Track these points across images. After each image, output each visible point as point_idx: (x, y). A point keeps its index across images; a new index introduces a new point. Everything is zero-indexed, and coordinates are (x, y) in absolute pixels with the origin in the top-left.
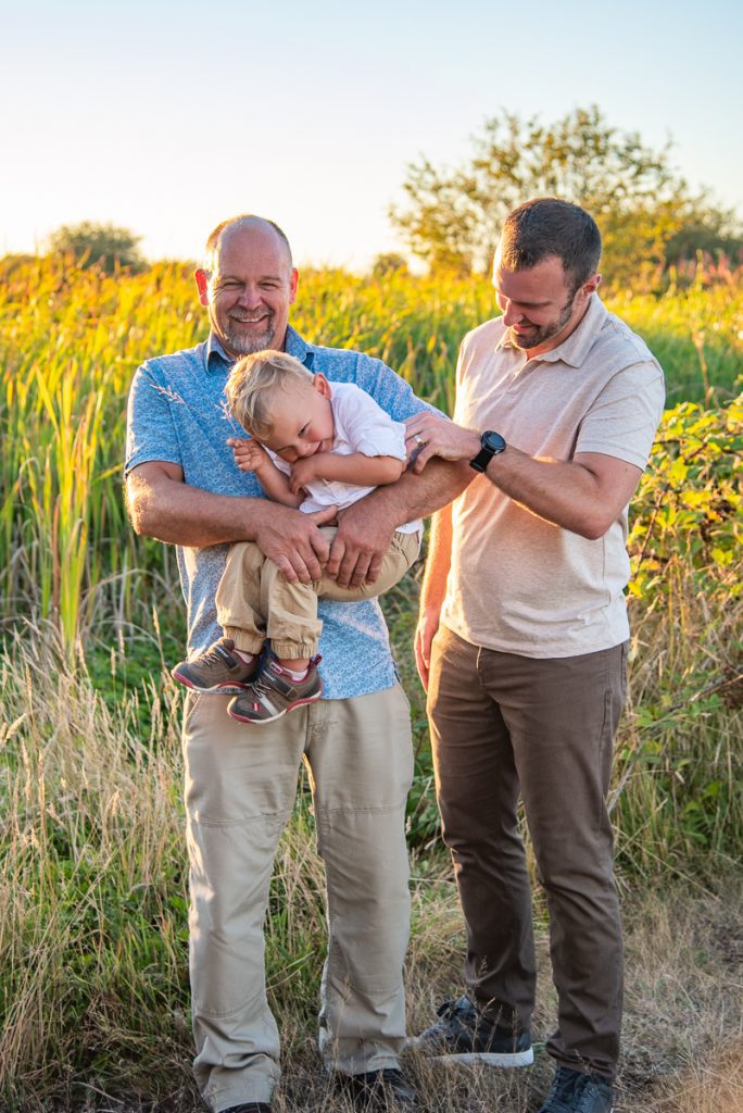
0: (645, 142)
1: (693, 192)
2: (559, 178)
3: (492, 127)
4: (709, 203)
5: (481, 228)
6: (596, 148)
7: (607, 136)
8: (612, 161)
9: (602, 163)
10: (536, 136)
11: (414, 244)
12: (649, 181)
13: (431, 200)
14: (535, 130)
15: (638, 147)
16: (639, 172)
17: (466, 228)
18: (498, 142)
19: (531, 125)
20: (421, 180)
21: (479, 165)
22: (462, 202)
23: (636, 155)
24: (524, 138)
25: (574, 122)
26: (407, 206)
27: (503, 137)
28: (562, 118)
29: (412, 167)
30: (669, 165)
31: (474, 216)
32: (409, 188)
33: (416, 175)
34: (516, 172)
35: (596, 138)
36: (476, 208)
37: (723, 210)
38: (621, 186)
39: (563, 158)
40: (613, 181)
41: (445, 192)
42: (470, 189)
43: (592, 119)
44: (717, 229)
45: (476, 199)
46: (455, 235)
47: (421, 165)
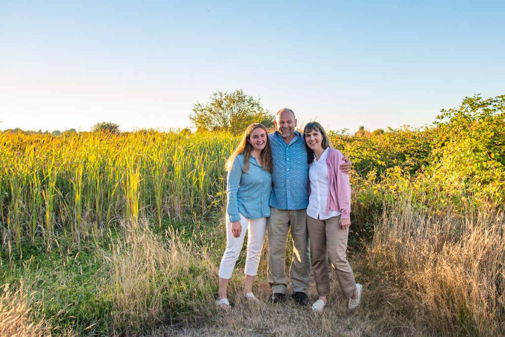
0: (254, 98)
1: (265, 111)
2: (233, 107)
3: (215, 95)
4: (269, 114)
5: (214, 120)
6: (242, 100)
7: (244, 97)
8: (246, 103)
9: (244, 104)
10: (227, 97)
11: (197, 124)
12: (255, 108)
13: (200, 113)
14: (227, 95)
15: (253, 100)
16: (253, 106)
17: (210, 120)
18: (217, 99)
19: (225, 94)
20: (198, 108)
21: (213, 104)
22: (208, 114)
23: (252, 102)
24: (224, 97)
25: (236, 94)
26: (194, 115)
27: (218, 97)
28: (233, 93)
29: (195, 105)
30: (260, 104)
31: (212, 118)
32: (194, 110)
33: (197, 107)
34: (222, 106)
35: (242, 98)
36: (212, 115)
37: (272, 115)
38: (248, 109)
39: (234, 102)
40: (247, 108)
41: (204, 111)
42: (211, 111)
43: (241, 93)
44: (271, 120)
45: (212, 113)
46: (207, 122)
47: (198, 105)
